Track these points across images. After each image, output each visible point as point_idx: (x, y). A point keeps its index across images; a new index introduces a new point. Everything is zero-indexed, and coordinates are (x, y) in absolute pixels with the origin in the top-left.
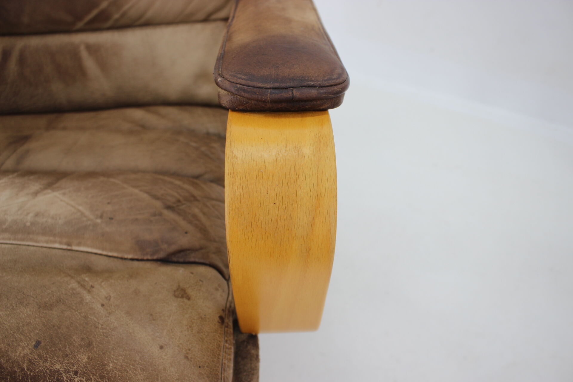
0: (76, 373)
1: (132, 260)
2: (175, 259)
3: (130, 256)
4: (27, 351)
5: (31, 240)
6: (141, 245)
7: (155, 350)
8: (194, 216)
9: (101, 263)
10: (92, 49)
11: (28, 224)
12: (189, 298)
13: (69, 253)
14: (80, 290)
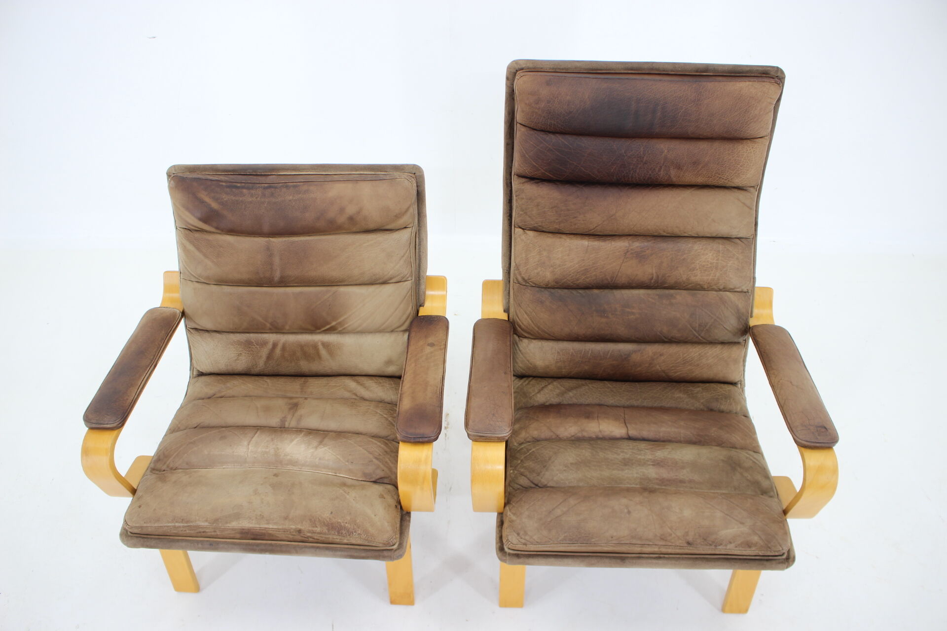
0: (346, 523)
1: (361, 481)
2: (378, 481)
3: (361, 479)
4: (328, 515)
5: (319, 470)
6: (365, 475)
7: (373, 516)
8: (386, 462)
9: (349, 482)
10: (326, 345)
11: (317, 463)
12: (384, 498)
13: (336, 477)
14: (344, 493)
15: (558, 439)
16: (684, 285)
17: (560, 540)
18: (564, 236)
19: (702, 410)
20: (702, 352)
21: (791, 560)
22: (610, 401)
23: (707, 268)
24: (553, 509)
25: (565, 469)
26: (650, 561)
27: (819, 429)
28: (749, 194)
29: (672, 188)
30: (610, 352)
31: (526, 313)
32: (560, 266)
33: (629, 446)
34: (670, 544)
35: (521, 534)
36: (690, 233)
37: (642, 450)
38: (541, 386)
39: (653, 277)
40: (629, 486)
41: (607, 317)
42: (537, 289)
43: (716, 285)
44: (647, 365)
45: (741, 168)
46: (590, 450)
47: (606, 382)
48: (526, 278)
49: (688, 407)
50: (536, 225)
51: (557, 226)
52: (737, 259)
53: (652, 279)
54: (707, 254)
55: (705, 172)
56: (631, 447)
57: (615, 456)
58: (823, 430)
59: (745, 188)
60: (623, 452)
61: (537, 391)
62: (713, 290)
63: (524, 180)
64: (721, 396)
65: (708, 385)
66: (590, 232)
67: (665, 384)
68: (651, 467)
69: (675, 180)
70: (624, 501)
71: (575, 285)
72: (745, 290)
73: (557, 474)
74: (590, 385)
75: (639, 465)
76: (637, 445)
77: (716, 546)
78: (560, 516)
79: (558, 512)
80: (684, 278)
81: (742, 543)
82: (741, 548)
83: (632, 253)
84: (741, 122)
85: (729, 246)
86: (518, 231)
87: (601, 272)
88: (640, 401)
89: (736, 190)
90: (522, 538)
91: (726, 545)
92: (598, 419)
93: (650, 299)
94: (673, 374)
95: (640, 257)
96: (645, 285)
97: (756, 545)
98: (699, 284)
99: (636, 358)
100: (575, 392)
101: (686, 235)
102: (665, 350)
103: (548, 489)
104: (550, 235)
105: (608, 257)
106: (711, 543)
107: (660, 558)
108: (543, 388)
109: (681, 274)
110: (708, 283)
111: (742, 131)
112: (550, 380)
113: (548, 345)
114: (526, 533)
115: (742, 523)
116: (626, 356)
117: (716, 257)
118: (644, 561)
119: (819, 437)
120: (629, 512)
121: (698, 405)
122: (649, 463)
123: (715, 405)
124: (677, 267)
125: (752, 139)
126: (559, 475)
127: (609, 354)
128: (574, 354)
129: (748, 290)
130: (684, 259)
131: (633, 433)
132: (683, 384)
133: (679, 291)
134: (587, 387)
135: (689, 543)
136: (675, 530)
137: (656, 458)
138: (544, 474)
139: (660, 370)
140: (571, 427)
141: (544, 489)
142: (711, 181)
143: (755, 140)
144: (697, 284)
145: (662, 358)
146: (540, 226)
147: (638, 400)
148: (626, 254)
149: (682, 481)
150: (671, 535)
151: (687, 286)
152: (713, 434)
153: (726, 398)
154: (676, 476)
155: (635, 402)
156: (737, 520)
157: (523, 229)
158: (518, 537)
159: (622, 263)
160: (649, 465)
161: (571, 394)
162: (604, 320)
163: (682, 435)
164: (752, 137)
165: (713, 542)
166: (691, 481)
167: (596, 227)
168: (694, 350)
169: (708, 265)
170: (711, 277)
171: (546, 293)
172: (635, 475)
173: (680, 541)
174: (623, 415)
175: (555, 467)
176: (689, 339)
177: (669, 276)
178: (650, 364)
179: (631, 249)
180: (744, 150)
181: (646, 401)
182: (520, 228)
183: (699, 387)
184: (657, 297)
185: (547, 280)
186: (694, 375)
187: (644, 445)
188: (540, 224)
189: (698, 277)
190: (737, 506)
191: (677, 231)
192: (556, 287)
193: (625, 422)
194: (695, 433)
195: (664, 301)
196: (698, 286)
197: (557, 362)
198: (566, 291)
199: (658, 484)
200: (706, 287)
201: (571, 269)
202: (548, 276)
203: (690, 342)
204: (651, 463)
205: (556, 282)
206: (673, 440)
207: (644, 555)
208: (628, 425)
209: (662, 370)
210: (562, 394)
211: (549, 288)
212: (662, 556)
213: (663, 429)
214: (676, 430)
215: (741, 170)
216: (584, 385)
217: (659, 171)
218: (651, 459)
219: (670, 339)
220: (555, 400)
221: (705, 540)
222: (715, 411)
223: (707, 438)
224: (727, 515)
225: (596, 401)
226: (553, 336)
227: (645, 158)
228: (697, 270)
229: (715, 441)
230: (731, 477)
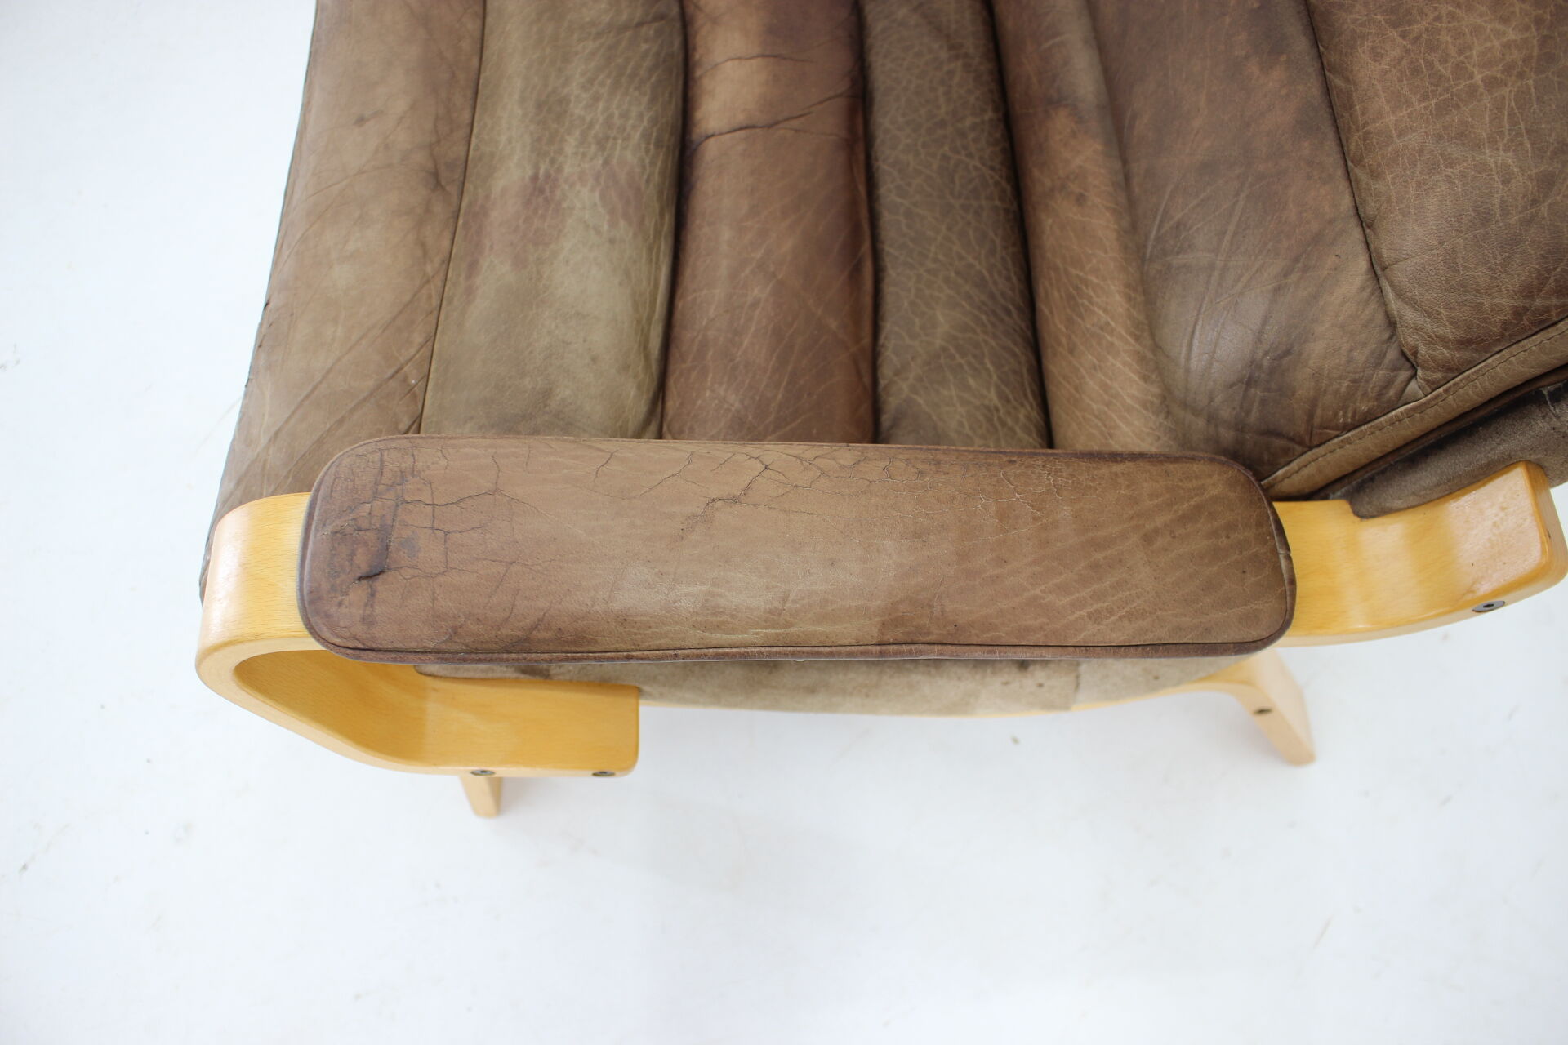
37: (601, 148)
57: (579, 81)
60: (594, 97)
68: (529, 172)
70: (399, 106)
75: (541, 141)
92: (763, 56)
102: (1098, 202)
116: (1056, 95)
122: (545, 167)
131: (712, 148)
137: (568, 187)
152: (708, 393)
154: (492, 247)
160: (536, 167)
163: (705, 292)
172: (505, 138)
193: (753, 127)
194: (711, 334)
195: (1244, 37)
204: (542, 172)
208: (742, 133)
213: (726, 234)
218: (560, 170)
223: (693, 375)
229: (682, 404)
230: (472, 418)
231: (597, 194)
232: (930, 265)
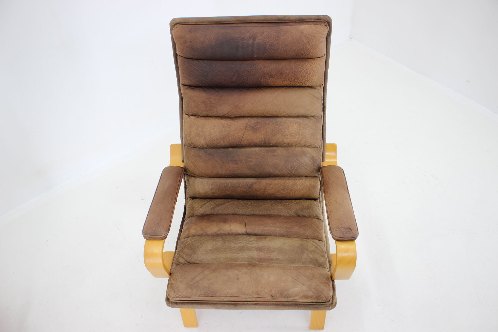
15: (206, 235)
16: (281, 144)
17: (198, 295)
18: (211, 119)
19: (293, 216)
20: (294, 183)
21: (334, 304)
22: (241, 211)
23: (293, 134)
24: (195, 277)
25: (205, 253)
26: (251, 306)
27: (346, 230)
28: (317, 90)
29: (272, 88)
30: (241, 183)
31: (192, 163)
32: (208, 135)
33: (244, 239)
34: (261, 297)
35: (176, 292)
36: (283, 114)
37: (251, 241)
38: (203, 204)
39: (262, 140)
40: (241, 262)
41: (237, 164)
42: (197, 149)
43: (300, 143)
44: (263, 190)
45: (309, 76)
46: (221, 242)
47: (240, 200)
48: (190, 143)
49: (285, 214)
50: (194, 113)
51: (206, 113)
52: (312, 128)
53: (262, 141)
54: (293, 126)
55: (288, 79)
56: (245, 240)
57: (236, 245)
58: (349, 230)
59: (314, 87)
60: (240, 243)
61: (200, 207)
62: (298, 147)
63: (186, 87)
64: (305, 208)
65: (299, 201)
66: (225, 116)
67: (274, 201)
68: (255, 251)
69: (271, 84)
70: (236, 272)
71: (218, 146)
72: (318, 146)
73: (201, 256)
74: (230, 202)
75: (248, 250)
76: (249, 239)
77: (288, 298)
78: (198, 281)
79: (198, 279)
80: (280, 140)
81: (303, 296)
82: (302, 299)
83: (249, 127)
84: (305, 49)
85: (306, 120)
86: (185, 116)
87: (232, 138)
88: (257, 211)
89: (309, 88)
90: (176, 294)
91: (294, 297)
92: (230, 223)
93: (262, 153)
94: (278, 195)
95: (254, 129)
96: (259, 145)
97: (311, 297)
98: (290, 144)
99: (256, 186)
100: (221, 207)
101: (281, 115)
102: (273, 182)
103: (194, 265)
104: (203, 118)
105: (236, 130)
106: (285, 296)
107: (258, 304)
108: (204, 204)
109: (278, 138)
110: (295, 143)
111: (306, 54)
112: (208, 200)
113: (206, 181)
114: (179, 291)
115: (303, 284)
116: (250, 186)
117: (299, 127)
118: (248, 306)
119: (345, 235)
120: (238, 279)
121: (292, 213)
122: (254, 249)
123: (300, 213)
124: (276, 134)
125: (314, 58)
126: (202, 256)
127: (241, 185)
128: (221, 185)
129: (319, 146)
130: (280, 130)
131: (249, 231)
132: (284, 201)
133: (279, 148)
134: (229, 204)
135: (272, 296)
136: (265, 289)
137: (259, 246)
138: (193, 256)
139: (270, 193)
140: (214, 228)
141: (192, 265)
142: (292, 84)
143: (316, 59)
144: (288, 143)
145: (271, 186)
146: (197, 113)
147: (256, 211)
148: (246, 127)
149: (272, 260)
150: (261, 292)
151: (283, 145)
152: (295, 231)
153: (307, 209)
154: (269, 256)
155: (254, 212)
156: (300, 283)
157: (188, 115)
158: (174, 293)
159: (244, 132)
160: (254, 250)
161: (218, 208)
162: (235, 166)
163: (277, 231)
164: (313, 57)
165: (286, 295)
166: (277, 260)
167: (228, 112)
168: (289, 181)
169: (294, 132)
170: (296, 139)
171: (202, 151)
172: (246, 256)
173: (267, 295)
174: (245, 220)
175: (200, 252)
176: (286, 175)
177: (272, 140)
178: (265, 190)
179: (249, 125)
180: (309, 65)
181: (261, 211)
182: (187, 114)
183: (293, 202)
184: (266, 151)
185: (202, 144)
186: (290, 195)
187: (253, 238)
188: (197, 112)
189: (289, 140)
190: (302, 274)
191: (275, 114)
192: (207, 147)
193: (245, 225)
194: (285, 230)
195: (270, 154)
196: (290, 145)
197: (211, 190)
198: (214, 150)
199: (258, 261)
200: (294, 145)
201: (215, 137)
202: (202, 142)
203: (287, 177)
204: (255, 249)
205: (207, 145)
206: (272, 234)
207: (248, 303)
208: (247, 226)
209: (272, 193)
210: (214, 208)
211: (204, 148)
212: (258, 303)
213: (267, 228)
214: (274, 229)
215: (309, 77)
216: (227, 203)
217: (261, 79)
218: (255, 247)
219: (275, 176)
220: (209, 212)
221: (282, 294)
222: (301, 216)
223: (291, 233)
224: (296, 280)
225: (233, 212)
226: (208, 176)
227: (252, 72)
228: (288, 135)
229: (296, 235)
230: (301, 257)
231: (261, 242)
232: (270, 208)
